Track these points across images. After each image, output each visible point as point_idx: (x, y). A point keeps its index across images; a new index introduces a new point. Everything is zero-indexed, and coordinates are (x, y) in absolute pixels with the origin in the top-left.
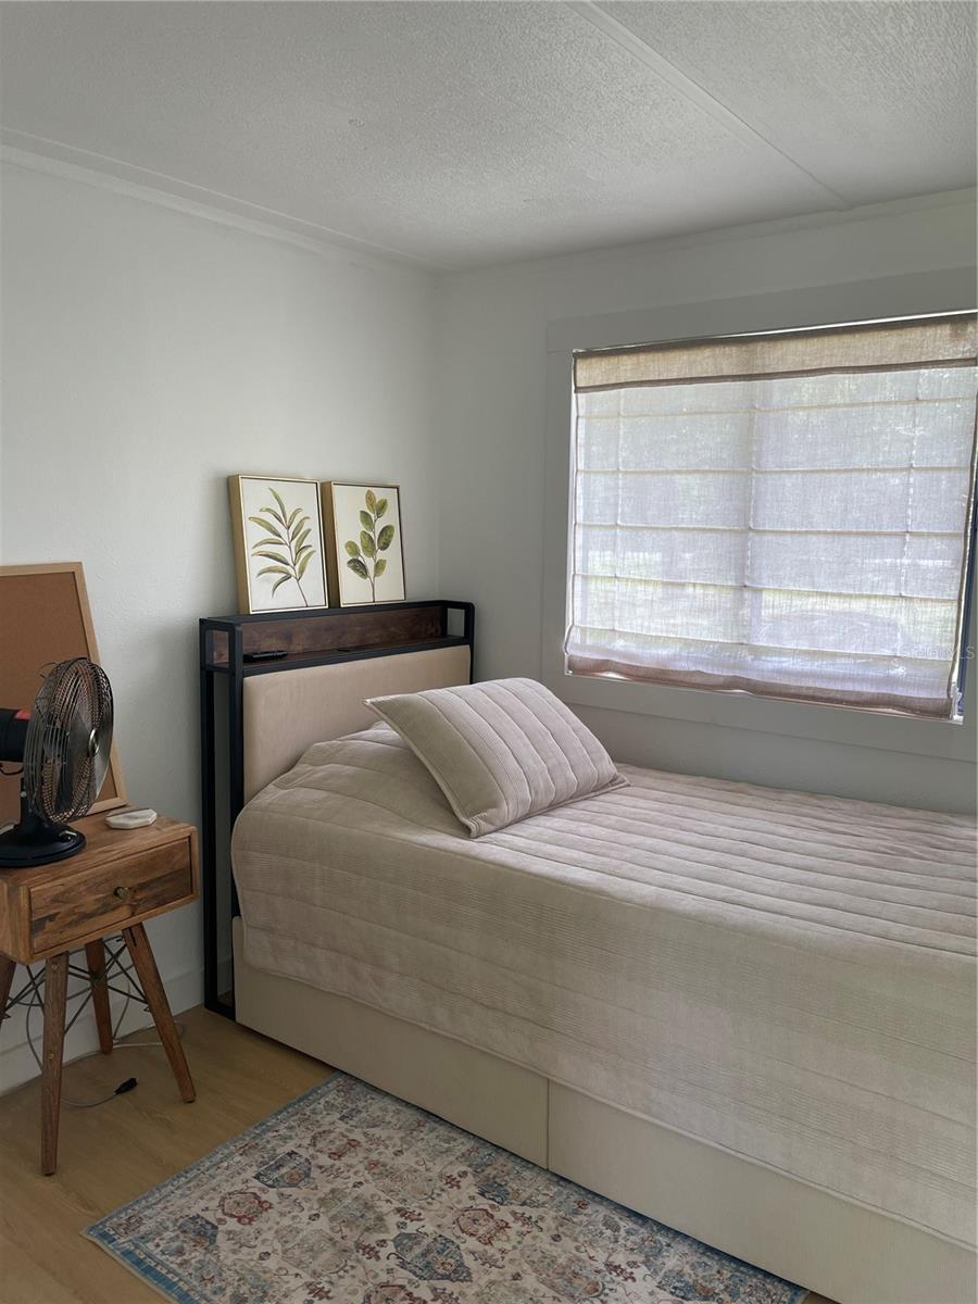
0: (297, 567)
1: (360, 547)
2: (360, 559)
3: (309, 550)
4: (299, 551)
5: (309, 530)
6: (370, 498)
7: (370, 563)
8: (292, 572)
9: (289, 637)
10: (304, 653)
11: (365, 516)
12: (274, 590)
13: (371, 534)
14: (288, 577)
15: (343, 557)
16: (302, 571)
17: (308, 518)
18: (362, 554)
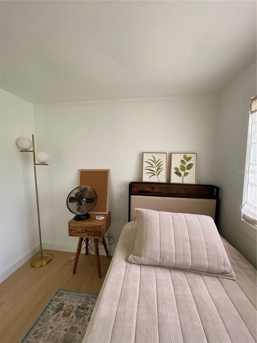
0: (157, 173)
1: (179, 169)
2: (179, 172)
3: (162, 169)
4: (158, 169)
5: (162, 164)
6: (185, 157)
7: (182, 173)
8: (155, 173)
9: (153, 188)
10: (157, 193)
11: (182, 161)
12: (150, 177)
13: (184, 166)
14: (154, 175)
15: (173, 171)
16: (159, 174)
17: (162, 161)
18: (180, 170)
